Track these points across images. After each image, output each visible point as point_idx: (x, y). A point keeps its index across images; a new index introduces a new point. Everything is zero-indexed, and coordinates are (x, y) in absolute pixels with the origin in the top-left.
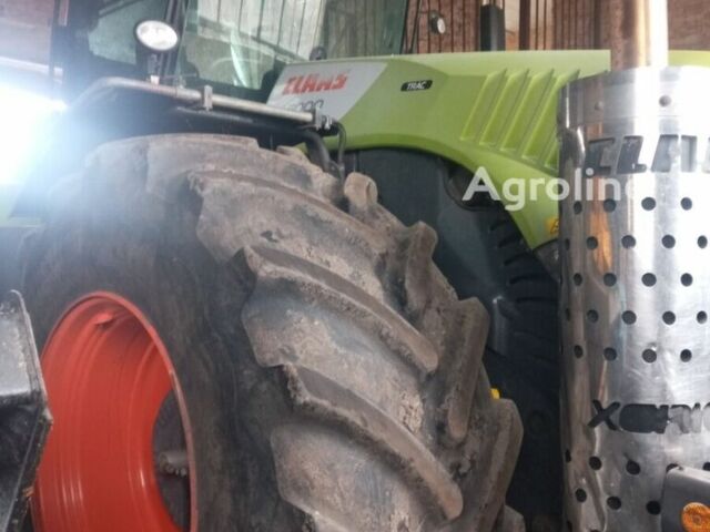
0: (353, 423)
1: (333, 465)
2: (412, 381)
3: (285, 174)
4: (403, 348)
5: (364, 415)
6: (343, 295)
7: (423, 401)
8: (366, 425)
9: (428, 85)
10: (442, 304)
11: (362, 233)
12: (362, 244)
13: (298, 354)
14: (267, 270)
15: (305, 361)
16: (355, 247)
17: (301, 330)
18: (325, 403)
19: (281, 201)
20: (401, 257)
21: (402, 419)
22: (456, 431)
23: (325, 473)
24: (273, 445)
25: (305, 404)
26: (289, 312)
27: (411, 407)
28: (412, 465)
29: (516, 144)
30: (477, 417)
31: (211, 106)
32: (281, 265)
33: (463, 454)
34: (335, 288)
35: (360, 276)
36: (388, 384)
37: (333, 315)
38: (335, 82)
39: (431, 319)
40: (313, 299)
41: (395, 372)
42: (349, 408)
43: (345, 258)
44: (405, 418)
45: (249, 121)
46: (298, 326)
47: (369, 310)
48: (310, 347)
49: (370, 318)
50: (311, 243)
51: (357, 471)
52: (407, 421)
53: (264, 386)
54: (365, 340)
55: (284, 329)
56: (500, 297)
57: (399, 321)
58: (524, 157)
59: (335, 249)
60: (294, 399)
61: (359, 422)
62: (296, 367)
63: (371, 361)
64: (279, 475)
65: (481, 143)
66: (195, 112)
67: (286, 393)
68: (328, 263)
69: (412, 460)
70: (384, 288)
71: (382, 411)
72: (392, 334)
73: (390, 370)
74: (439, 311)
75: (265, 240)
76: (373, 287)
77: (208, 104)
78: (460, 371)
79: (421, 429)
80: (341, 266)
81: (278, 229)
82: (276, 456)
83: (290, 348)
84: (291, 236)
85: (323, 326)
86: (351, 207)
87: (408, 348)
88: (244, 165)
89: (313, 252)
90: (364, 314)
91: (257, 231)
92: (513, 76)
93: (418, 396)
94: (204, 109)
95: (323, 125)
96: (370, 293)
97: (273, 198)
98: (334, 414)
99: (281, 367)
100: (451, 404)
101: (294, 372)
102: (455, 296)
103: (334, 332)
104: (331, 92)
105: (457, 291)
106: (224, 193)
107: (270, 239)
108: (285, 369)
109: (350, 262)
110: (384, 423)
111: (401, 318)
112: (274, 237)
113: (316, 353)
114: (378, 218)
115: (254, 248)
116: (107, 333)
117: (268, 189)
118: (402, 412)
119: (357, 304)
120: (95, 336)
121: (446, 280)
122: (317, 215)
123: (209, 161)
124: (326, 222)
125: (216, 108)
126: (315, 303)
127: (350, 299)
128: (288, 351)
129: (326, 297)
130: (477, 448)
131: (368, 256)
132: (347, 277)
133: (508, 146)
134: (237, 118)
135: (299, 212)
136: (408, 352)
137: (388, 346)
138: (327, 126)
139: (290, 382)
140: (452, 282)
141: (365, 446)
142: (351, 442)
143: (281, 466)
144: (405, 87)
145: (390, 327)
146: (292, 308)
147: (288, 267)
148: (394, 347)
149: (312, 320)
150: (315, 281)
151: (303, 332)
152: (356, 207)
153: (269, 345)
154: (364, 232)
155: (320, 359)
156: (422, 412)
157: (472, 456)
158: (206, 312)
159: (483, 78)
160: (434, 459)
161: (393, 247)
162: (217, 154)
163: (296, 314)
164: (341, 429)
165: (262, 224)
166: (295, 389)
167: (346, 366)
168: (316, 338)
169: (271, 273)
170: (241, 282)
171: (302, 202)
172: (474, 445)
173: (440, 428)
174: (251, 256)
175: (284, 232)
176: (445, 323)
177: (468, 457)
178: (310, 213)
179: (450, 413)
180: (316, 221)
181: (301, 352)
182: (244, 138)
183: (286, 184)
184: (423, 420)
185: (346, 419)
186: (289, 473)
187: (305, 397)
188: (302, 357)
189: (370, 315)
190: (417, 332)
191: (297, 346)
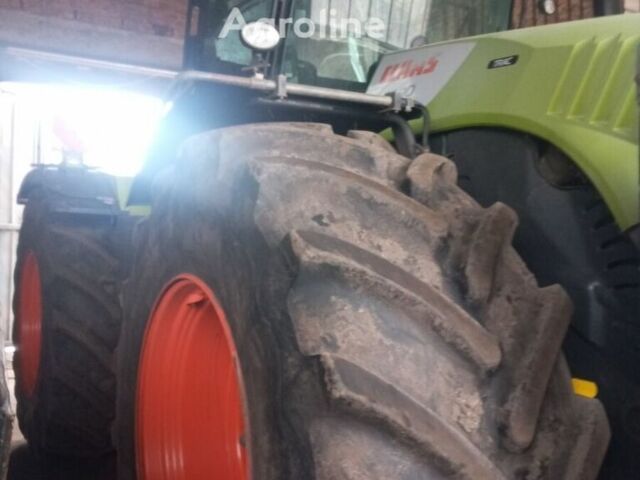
0: (394, 422)
1: (373, 465)
2: (470, 377)
3: (348, 158)
4: (459, 341)
5: (407, 414)
6: (390, 282)
7: (484, 399)
8: (409, 425)
9: (514, 60)
10: (513, 292)
11: (421, 215)
12: (420, 227)
13: (339, 343)
14: (309, 255)
15: (347, 351)
16: (411, 231)
17: (344, 318)
18: (362, 398)
19: (336, 184)
20: (466, 241)
21: (455, 419)
22: (520, 435)
23: (364, 474)
24: (312, 439)
25: (341, 399)
26: (333, 298)
27: (468, 406)
28: (463, 471)
29: (606, 116)
30: (552, 418)
31: (285, 95)
32: (324, 249)
33: (531, 458)
34: (381, 274)
35: (415, 261)
36: (441, 379)
37: (380, 302)
38: (427, 67)
39: (499, 308)
40: (358, 286)
41: (449, 367)
42: (389, 405)
43: (399, 242)
44: (459, 418)
45: (330, 108)
46: (341, 314)
47: (420, 299)
48: (352, 337)
49: (420, 308)
50: (364, 226)
51: (400, 474)
52: (461, 422)
53: (305, 376)
54: (415, 331)
55: (327, 316)
56: (596, 284)
57: (454, 311)
58: (616, 129)
59: (390, 233)
60: (330, 393)
61: (400, 421)
62: (333, 358)
63: (422, 353)
64: (318, 471)
65: (569, 117)
66: (270, 101)
67: (324, 385)
68: (379, 248)
69: (463, 466)
70: (444, 274)
71: (430, 410)
72: (445, 325)
73: (444, 365)
74: (509, 299)
75: (315, 224)
76: (429, 272)
77: (282, 93)
78: (530, 368)
79: (479, 430)
80: (393, 251)
81: (331, 213)
82: (315, 451)
83: (331, 336)
84: (343, 219)
85: (368, 314)
86: (413, 189)
87: (464, 340)
88: (308, 150)
89: (363, 236)
90: (413, 302)
91: (309, 214)
92: (602, 43)
93: (477, 394)
94: (278, 98)
95: (403, 108)
96: (425, 280)
97: (327, 181)
98: (372, 411)
99: (318, 357)
100: (516, 404)
101: (331, 363)
102: (534, 282)
103: (380, 321)
104: (423, 76)
105: (537, 277)
106: (279, 178)
107: (322, 224)
108: (322, 360)
109: (406, 247)
110: (431, 423)
111: (458, 307)
112: (325, 221)
113: (359, 343)
114: (447, 199)
115: (300, 232)
116: (200, 313)
117: (322, 172)
118: (456, 411)
119: (406, 291)
120: (190, 316)
121: (523, 265)
122: (372, 198)
123: (276, 148)
124: (382, 204)
125: (291, 96)
126: (360, 290)
127: (398, 286)
128: (329, 340)
129: (372, 284)
130: (549, 453)
131: (426, 239)
132: (400, 263)
133: (598, 119)
134: (317, 106)
135: (354, 194)
136: (464, 346)
137: (443, 338)
138: (408, 108)
139: (327, 373)
140: (531, 267)
141: (410, 447)
142: (394, 442)
143: (319, 462)
144: (491, 65)
145: (444, 317)
146: (335, 294)
147: (331, 251)
148: (448, 340)
149: (356, 308)
150: (359, 266)
151: (347, 321)
152: (417, 189)
153: (311, 332)
154: (423, 214)
155: (363, 350)
156: (481, 412)
157: (542, 462)
158: (258, 296)
159: (570, 48)
160: (491, 465)
161: (461, 230)
162: (283, 141)
163: (341, 300)
164: (382, 428)
165: (314, 208)
166: (331, 381)
167: (391, 359)
168: (360, 327)
169: (314, 258)
170: (287, 266)
171: (357, 185)
172: (545, 449)
173: (502, 430)
174: (296, 241)
175: (337, 216)
176: (516, 313)
177: (538, 463)
178: (365, 196)
179: (513, 415)
180: (371, 203)
181: (343, 342)
182: (318, 125)
183: (348, 168)
184: (482, 419)
185: (386, 417)
186: (327, 470)
187: (341, 391)
188: (343, 346)
189: (420, 303)
190: (477, 323)
191: (338, 335)
